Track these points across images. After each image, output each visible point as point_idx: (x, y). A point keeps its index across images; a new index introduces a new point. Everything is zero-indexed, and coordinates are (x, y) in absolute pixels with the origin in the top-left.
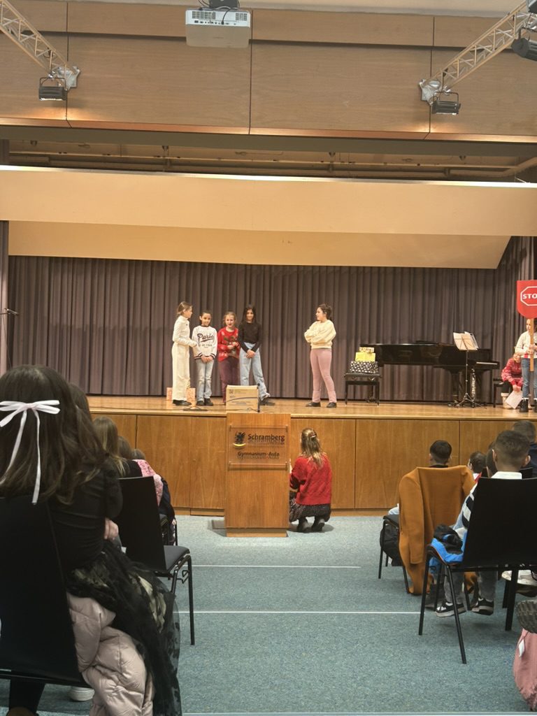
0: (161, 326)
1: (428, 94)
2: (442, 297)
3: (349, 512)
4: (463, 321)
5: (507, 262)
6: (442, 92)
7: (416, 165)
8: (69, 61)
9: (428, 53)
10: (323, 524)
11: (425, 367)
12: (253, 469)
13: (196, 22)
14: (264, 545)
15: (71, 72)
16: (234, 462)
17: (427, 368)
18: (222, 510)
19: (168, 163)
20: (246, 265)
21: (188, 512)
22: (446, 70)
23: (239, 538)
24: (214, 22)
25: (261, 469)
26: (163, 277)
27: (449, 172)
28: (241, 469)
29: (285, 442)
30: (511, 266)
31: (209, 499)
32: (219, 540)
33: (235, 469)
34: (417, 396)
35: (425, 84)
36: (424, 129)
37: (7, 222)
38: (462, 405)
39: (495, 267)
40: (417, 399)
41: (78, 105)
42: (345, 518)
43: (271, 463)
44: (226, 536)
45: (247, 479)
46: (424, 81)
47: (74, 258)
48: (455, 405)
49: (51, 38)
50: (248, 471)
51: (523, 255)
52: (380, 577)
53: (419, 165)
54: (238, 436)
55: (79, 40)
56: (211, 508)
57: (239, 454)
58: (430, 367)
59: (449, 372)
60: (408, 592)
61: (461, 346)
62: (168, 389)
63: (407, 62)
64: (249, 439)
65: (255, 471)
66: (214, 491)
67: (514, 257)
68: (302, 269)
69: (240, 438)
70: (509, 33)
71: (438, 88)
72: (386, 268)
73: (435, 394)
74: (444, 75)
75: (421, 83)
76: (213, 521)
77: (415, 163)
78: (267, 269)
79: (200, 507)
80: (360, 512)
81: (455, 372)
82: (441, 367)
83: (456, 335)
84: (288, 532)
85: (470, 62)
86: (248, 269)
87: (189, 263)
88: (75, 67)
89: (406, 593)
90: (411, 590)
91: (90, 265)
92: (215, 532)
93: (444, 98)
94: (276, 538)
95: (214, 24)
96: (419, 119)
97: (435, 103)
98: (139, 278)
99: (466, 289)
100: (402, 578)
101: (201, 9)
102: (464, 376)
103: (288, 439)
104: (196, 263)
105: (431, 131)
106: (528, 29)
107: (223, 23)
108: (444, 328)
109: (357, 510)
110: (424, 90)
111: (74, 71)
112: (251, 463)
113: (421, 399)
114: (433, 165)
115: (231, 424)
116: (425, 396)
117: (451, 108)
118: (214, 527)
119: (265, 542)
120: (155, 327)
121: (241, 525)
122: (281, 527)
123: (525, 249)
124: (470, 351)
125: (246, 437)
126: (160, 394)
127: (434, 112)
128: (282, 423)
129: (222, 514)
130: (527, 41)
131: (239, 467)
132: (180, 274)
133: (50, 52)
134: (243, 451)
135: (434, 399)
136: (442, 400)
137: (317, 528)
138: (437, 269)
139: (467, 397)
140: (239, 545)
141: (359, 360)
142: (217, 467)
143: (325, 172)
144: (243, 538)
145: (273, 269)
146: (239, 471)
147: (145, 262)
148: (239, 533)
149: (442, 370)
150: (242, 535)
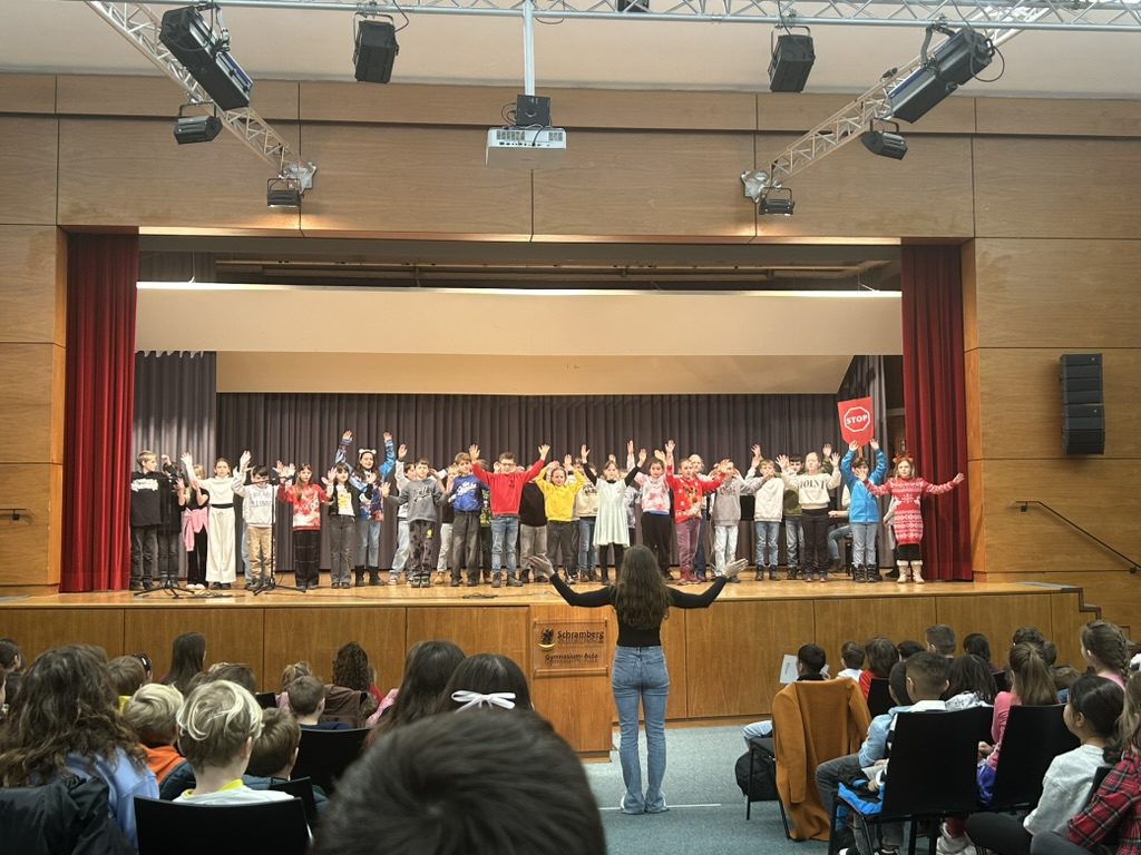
1: (754, 189)
3: (679, 723)
5: (851, 384)
6: (771, 188)
7: (733, 267)
8: (302, 156)
9: (751, 138)
12: (564, 676)
13: (502, 144)
15: (305, 170)
16: (540, 668)
19: (417, 270)
20: (520, 397)
22: (776, 162)
24: (523, 142)
25: (576, 676)
28: (549, 677)
29: (605, 639)
30: (856, 389)
33: (542, 677)
35: (748, 176)
36: (748, 232)
37: (215, 353)
39: (836, 392)
41: (316, 211)
43: (588, 669)
45: (558, 689)
46: (747, 173)
47: (297, 394)
49: (277, 127)
50: (560, 679)
51: (871, 376)
52: (748, 818)
53: (736, 267)
54: (545, 635)
55: (313, 129)
57: (547, 658)
60: (789, 837)
63: (724, 150)
64: (559, 638)
65: (567, 679)
67: (859, 379)
68: (591, 399)
69: (547, 637)
70: (855, 121)
71: (765, 181)
74: (773, 167)
75: (743, 176)
77: (731, 265)
78: (548, 400)
80: (694, 722)
85: (805, 153)
86: (522, 401)
87: (447, 396)
88: (310, 164)
89: (786, 839)
90: (793, 835)
91: (317, 403)
93: (773, 196)
94: (597, 765)
95: (523, 146)
96: (742, 220)
97: (763, 201)
98: (383, 417)
101: (507, 129)
103: (607, 637)
104: (455, 396)
105: (759, 234)
106: (882, 119)
107: (534, 145)
110: (747, 184)
111: (309, 168)
112: (558, 669)
114: (755, 268)
115: (536, 620)
117: (783, 208)
122: (603, 750)
123: (873, 369)
125: (556, 635)
127: (762, 213)
128: (600, 615)
130: (881, 135)
131: (545, 674)
133: (281, 149)
134: (551, 654)
138: (763, 395)
145: (555, 399)
146: (547, 680)
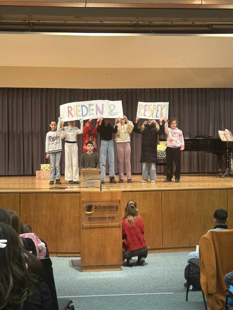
0: (30, 130)
2: (209, 107)
3: (158, 251)
4: (223, 122)
7: (192, 23)
10: (144, 261)
11: (200, 152)
12: (98, 228)
14: (108, 277)
16: (85, 224)
17: (201, 153)
18: (78, 253)
19: (31, 24)
20: (84, 89)
21: (56, 255)
23: (91, 273)
25: (104, 227)
26: (30, 98)
27: (212, 27)
28: (90, 228)
29: (119, 209)
31: (69, 245)
32: (78, 275)
33: (86, 228)
34: (195, 170)
36: (198, 2)
38: (226, 176)
40: (195, 172)
42: (157, 254)
43: (110, 224)
44: (82, 271)
45: (95, 234)
48: (220, 176)
50: (95, 229)
52: (187, 300)
53: (193, 23)
54: (88, 207)
56: (70, 252)
57: (89, 218)
58: (203, 152)
59: (216, 155)
61: (223, 139)
62: (37, 172)
64: (95, 208)
66: (72, 240)
69: (89, 208)
72: (173, 89)
73: (206, 168)
76: (72, 261)
77: (191, 22)
79: (63, 251)
80: (166, 250)
81: (219, 155)
82: (210, 152)
83: (220, 132)
84: (122, 267)
87: (47, 89)
92: (75, 268)
94: (115, 272)
99: (224, 101)
100: (202, 300)
102: (226, 157)
104: (51, 89)
105: (203, 3)
108: (211, 126)
109: (164, 249)
112: (97, 224)
113: (198, 172)
114: (202, 23)
115: (83, 199)
116: (200, 170)
118: (73, 264)
119: (108, 275)
120: (26, 131)
121: (92, 263)
122: (117, 264)
124: (229, 141)
125: (93, 208)
126: (31, 174)
128: (116, 197)
129: (78, 255)
131: (89, 227)
132: (41, 97)
134: (91, 217)
135: (206, 171)
136: (211, 172)
137: (140, 263)
138: (206, 89)
139: (229, 171)
140: (91, 277)
141: (159, 149)
142: (74, 225)
143: (133, 28)
144: (93, 273)
146: (89, 229)
147: (18, 89)
148: (90, 269)
149: (211, 154)
150: (92, 270)
